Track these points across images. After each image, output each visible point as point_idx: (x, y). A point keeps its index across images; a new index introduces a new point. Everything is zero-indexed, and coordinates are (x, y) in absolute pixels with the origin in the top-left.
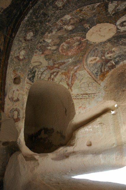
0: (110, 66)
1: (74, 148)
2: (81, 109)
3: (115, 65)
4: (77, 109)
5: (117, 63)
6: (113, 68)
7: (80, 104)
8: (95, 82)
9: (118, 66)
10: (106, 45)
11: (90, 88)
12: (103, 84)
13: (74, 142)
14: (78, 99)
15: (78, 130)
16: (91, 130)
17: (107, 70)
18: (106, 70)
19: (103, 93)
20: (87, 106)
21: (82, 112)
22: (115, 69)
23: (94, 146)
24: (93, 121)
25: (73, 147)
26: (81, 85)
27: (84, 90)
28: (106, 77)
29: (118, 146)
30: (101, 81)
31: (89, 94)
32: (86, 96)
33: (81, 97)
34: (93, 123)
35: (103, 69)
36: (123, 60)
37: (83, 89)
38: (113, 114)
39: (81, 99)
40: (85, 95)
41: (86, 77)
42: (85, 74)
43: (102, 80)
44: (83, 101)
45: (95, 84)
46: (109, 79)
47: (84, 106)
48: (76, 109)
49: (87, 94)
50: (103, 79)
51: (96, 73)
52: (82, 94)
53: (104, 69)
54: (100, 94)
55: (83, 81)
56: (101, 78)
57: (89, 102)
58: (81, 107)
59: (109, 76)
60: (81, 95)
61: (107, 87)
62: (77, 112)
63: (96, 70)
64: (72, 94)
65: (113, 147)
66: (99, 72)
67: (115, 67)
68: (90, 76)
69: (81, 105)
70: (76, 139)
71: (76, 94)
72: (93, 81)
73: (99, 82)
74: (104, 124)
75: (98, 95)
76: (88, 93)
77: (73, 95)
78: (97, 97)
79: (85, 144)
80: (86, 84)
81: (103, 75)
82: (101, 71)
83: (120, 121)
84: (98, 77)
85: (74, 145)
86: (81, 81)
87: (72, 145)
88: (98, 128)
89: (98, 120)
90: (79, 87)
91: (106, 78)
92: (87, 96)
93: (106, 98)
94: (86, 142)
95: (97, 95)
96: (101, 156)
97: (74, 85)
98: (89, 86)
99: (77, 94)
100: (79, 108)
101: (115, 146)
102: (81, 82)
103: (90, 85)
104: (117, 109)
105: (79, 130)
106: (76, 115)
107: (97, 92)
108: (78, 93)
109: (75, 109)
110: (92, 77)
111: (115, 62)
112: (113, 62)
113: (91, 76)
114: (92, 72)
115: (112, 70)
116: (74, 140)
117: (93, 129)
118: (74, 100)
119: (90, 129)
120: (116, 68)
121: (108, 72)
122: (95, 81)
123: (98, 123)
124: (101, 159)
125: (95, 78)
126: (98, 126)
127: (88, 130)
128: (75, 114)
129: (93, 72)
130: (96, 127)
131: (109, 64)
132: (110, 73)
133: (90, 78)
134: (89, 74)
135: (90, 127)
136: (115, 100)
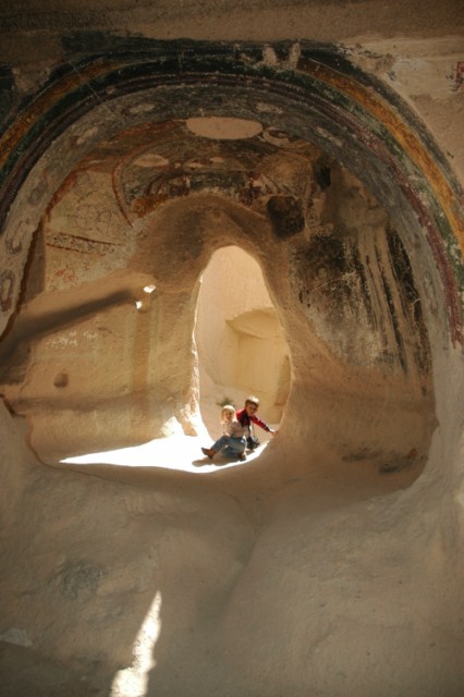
0: (176, 187)
1: (21, 389)
2: (61, 278)
3: (188, 190)
4: (51, 277)
5: (196, 186)
6: (179, 194)
7: (59, 265)
8: (120, 214)
9: (194, 194)
10: (209, 145)
11: (101, 225)
12: (138, 224)
13: (22, 373)
14: (60, 247)
15: (40, 339)
16: (75, 342)
17: (165, 192)
18: (160, 192)
19: (130, 249)
20: (79, 273)
21: (61, 287)
22: (184, 197)
23: (72, 388)
24: (84, 320)
25: (20, 385)
26: (78, 209)
27: (83, 226)
28: (153, 209)
29: (134, 392)
30: (136, 215)
31: (93, 241)
32: (84, 244)
33: (67, 244)
34: (85, 323)
35: (154, 187)
36: (213, 186)
37: (81, 223)
38: (140, 311)
39: (67, 249)
40: (81, 241)
41: (103, 191)
42: (102, 184)
43: (141, 215)
44: (73, 256)
45: (117, 218)
46: (160, 218)
47: (70, 272)
48: (47, 275)
49: (87, 240)
50: (145, 213)
51: (132, 191)
52: (73, 236)
53: (159, 188)
54: (124, 249)
55: (90, 200)
56: (138, 208)
57: (88, 264)
58: (62, 272)
59: (161, 210)
60: (71, 240)
61: (146, 236)
62: (48, 287)
63: (137, 183)
64: (48, 231)
65: (123, 393)
66: (142, 192)
67: (186, 195)
68: (113, 193)
69: (63, 267)
70: (32, 363)
71: (59, 231)
72: (116, 208)
73: (130, 217)
74: (110, 332)
75: (116, 250)
76: (91, 238)
77: (49, 234)
78: (112, 255)
79: (52, 380)
80: (93, 210)
81: (149, 203)
82: (148, 191)
83: (152, 332)
84: (133, 202)
85: (22, 381)
86: (82, 198)
87: (17, 381)
88: (93, 340)
89: (99, 318)
90: (71, 213)
91: (152, 213)
92: (86, 244)
93: (134, 265)
94: (55, 375)
95: (113, 250)
96: (95, 414)
97: (59, 204)
98: (98, 220)
99: (61, 234)
100: (57, 274)
101: (127, 391)
102: (82, 202)
103: (102, 217)
104: (153, 299)
105: (44, 339)
106: (43, 293)
107: (117, 242)
108: (64, 232)
109: (44, 274)
110: (117, 197)
111: (191, 183)
112: (188, 181)
113: (116, 192)
114: (124, 184)
115: (176, 199)
116: (22, 367)
117: (79, 342)
118: (47, 248)
119: (73, 338)
120: (189, 196)
121: (163, 198)
122: (122, 210)
123: (98, 325)
124: (96, 423)
125: (123, 202)
126: (96, 335)
127: (66, 341)
128: (41, 289)
129: (127, 185)
130: (90, 337)
131: (176, 182)
132: (169, 202)
133: (111, 197)
134: (114, 187)
135: (75, 333)
136: (156, 277)
